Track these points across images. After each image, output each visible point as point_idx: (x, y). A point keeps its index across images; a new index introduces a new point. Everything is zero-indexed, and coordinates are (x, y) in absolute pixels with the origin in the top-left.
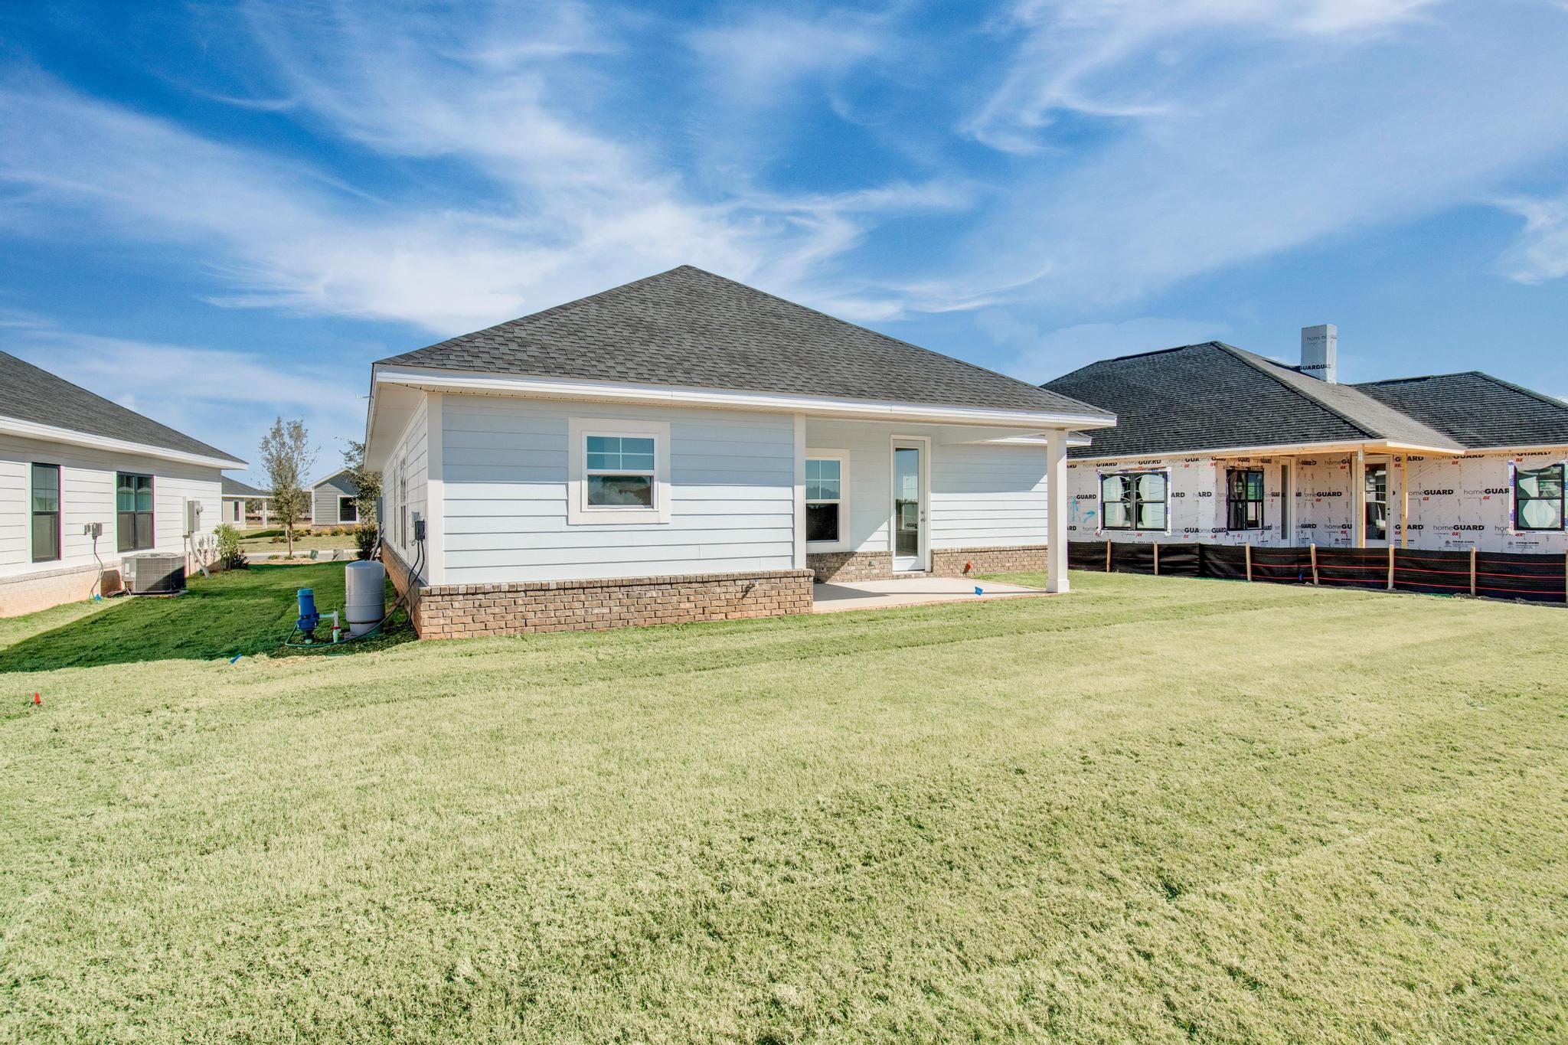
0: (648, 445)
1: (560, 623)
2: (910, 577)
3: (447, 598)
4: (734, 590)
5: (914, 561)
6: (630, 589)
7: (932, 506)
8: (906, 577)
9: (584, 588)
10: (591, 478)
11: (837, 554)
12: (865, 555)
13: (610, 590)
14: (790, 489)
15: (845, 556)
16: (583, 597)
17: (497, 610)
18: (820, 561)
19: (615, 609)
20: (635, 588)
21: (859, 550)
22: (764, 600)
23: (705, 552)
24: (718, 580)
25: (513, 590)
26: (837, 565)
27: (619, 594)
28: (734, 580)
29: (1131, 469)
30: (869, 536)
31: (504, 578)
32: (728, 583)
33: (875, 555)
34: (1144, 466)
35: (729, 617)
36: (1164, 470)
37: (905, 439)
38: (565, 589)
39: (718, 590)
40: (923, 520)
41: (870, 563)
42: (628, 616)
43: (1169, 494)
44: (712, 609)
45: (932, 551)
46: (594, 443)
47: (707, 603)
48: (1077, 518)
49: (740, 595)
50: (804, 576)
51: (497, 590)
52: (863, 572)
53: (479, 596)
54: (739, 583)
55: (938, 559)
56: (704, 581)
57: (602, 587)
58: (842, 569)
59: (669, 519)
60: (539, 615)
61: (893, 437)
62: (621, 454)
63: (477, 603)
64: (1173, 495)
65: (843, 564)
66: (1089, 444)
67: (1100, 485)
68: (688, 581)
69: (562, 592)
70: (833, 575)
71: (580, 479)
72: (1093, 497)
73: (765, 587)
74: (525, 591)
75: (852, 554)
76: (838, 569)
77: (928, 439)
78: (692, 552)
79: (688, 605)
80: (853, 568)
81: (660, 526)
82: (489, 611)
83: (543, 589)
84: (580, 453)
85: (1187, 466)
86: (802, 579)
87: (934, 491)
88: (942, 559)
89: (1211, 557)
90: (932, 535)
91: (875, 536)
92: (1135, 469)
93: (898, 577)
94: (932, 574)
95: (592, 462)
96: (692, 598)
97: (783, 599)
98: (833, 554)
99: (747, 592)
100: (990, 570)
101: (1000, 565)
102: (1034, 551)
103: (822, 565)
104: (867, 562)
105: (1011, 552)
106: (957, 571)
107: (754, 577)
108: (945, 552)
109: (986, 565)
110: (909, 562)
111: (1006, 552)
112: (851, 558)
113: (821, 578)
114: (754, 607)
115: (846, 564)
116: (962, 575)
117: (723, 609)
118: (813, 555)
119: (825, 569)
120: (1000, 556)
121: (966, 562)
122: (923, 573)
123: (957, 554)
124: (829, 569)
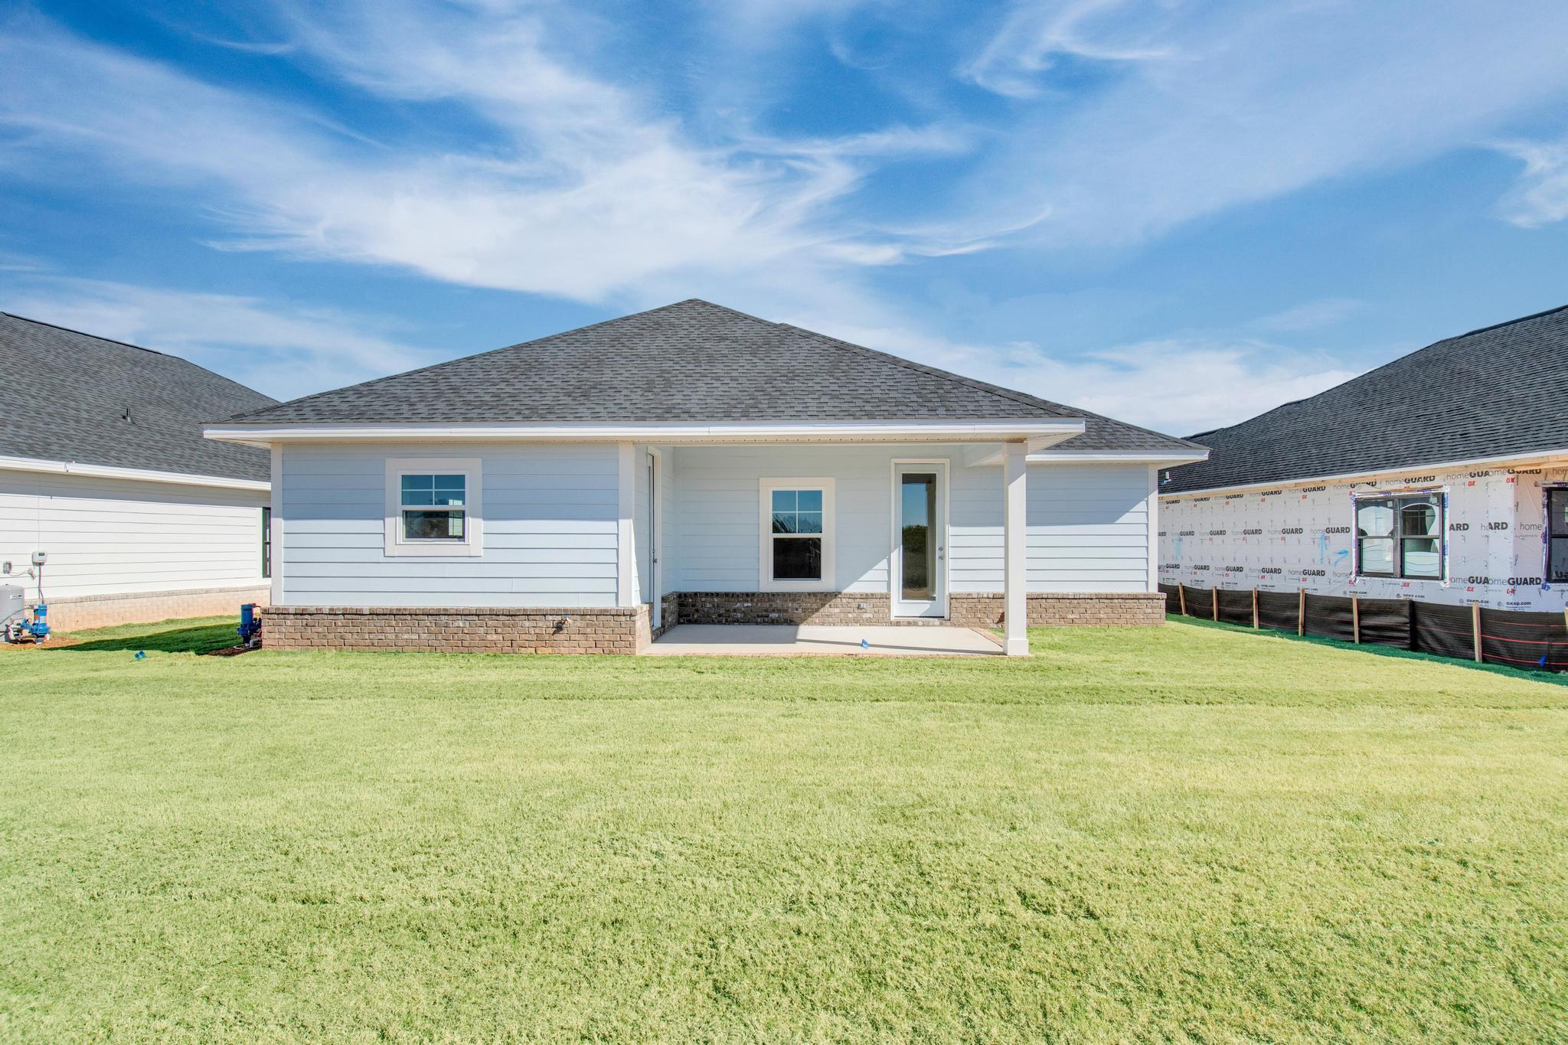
0: (458, 481)
1: (373, 645)
2: (915, 624)
3: (282, 616)
4: (546, 625)
5: (928, 606)
6: (437, 618)
7: (950, 541)
8: (909, 624)
9: (395, 615)
10: (407, 515)
11: (815, 594)
12: (852, 597)
13: (418, 617)
14: (616, 523)
15: (826, 597)
16: (394, 623)
17: (320, 630)
18: (793, 601)
19: (424, 636)
20: (442, 617)
21: (845, 591)
22: (578, 637)
23: (517, 585)
24: (527, 614)
25: (333, 613)
26: (815, 606)
27: (428, 621)
28: (545, 615)
29: (1395, 491)
30: (862, 575)
31: (326, 603)
32: (537, 618)
33: (866, 597)
34: (1412, 485)
35: (538, 652)
36: (1439, 491)
37: (919, 465)
38: (377, 615)
39: (527, 624)
40: (942, 558)
41: (859, 605)
42: (436, 643)
43: (1447, 527)
44: (521, 643)
45: (950, 595)
46: (409, 481)
47: (516, 636)
48: (1326, 560)
49: (552, 631)
50: (624, 615)
51: (319, 612)
52: (850, 615)
53: (306, 617)
54: (550, 618)
55: (957, 605)
56: (512, 615)
57: (411, 615)
58: (821, 610)
59: (482, 553)
60: (355, 636)
61: (894, 461)
62: (434, 490)
63: (305, 622)
64: (1452, 527)
65: (823, 605)
66: (1205, 457)
67: (1354, 514)
68: (494, 614)
69: (375, 617)
70: (809, 616)
71: (395, 516)
72: (1346, 530)
73: (578, 624)
74: (343, 614)
75: (835, 595)
76: (817, 610)
77: (947, 461)
78: (505, 585)
79: (495, 637)
80: (837, 610)
81: (472, 559)
82: (314, 629)
83: (359, 613)
84: (395, 490)
85: (1472, 484)
86: (623, 618)
87: (954, 524)
88: (965, 606)
89: (1428, 621)
90: (951, 575)
91: (869, 575)
92: (1400, 491)
93: (898, 624)
94: (948, 623)
95: (407, 499)
96: (499, 630)
97: (600, 637)
98: (809, 594)
99: (559, 628)
100: (1041, 621)
101: (1057, 616)
102: (1116, 601)
103: (796, 606)
104: (855, 605)
105: (1076, 601)
106: (988, 621)
107: (567, 613)
108: (969, 597)
109: (1035, 615)
110: (920, 607)
111: (1068, 601)
112: (834, 600)
113: (795, 619)
114: (566, 644)
115: (827, 606)
116: (995, 626)
117: (533, 644)
118: (784, 594)
119: (800, 610)
120: (1058, 605)
121: (1001, 611)
122: (937, 621)
123: (987, 600)
124: (804, 610)
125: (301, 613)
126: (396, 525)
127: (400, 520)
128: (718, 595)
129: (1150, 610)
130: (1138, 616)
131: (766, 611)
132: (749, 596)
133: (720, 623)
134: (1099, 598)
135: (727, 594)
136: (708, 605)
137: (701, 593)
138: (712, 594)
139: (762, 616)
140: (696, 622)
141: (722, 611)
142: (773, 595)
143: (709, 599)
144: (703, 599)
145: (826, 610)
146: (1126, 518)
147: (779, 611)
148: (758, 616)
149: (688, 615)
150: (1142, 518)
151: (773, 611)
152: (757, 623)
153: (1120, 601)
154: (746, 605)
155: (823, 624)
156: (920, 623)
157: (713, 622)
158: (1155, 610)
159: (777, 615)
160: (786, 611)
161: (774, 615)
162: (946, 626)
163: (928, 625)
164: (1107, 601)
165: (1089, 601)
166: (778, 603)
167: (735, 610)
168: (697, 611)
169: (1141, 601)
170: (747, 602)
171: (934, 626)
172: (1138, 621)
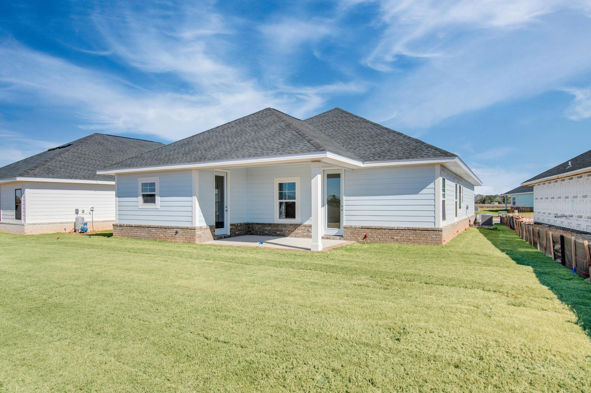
1: (135, 236)
4: (173, 232)
5: (337, 231)
6: (149, 228)
8: (327, 238)
9: (140, 227)
11: (292, 225)
12: (305, 226)
13: (145, 228)
15: (296, 226)
16: (139, 230)
17: (124, 231)
18: (285, 227)
19: (146, 234)
22: (181, 236)
23: (168, 218)
26: (292, 229)
33: (311, 226)
35: (172, 241)
37: (333, 170)
39: (169, 231)
42: (149, 236)
44: (168, 237)
45: (345, 226)
46: (144, 185)
47: (166, 235)
52: (305, 234)
54: (174, 229)
55: (347, 231)
58: (295, 231)
59: (159, 207)
62: (148, 187)
65: (295, 229)
68: (161, 228)
69: (136, 228)
73: (181, 232)
75: (300, 225)
76: (293, 231)
79: (162, 235)
80: (300, 231)
81: (157, 210)
83: (132, 226)
84: (140, 188)
87: (346, 195)
88: (350, 231)
90: (345, 218)
94: (343, 238)
95: (143, 190)
96: (163, 233)
97: (187, 236)
98: (290, 224)
99: (177, 233)
100: (382, 239)
101: (390, 237)
102: (418, 231)
103: (286, 229)
104: (307, 230)
105: (398, 231)
106: (359, 238)
107: (178, 228)
108: (351, 227)
109: (379, 237)
110: (334, 231)
111: (395, 230)
112: (299, 227)
113: (285, 235)
114: (178, 238)
115: (297, 229)
116: (362, 241)
117: (170, 238)
118: (281, 224)
119: (287, 231)
120: (390, 232)
121: (365, 234)
122: (338, 237)
123: (359, 229)
124: (289, 231)
125: (120, 226)
126: (141, 199)
127: (141, 197)
128: (260, 224)
129: (435, 236)
130: (429, 239)
131: (276, 231)
132: (270, 225)
133: (260, 235)
134: (409, 229)
135: (263, 224)
136: (257, 228)
137: (254, 223)
138: (258, 224)
139: (274, 233)
140: (253, 234)
141: (261, 230)
142: (278, 224)
143: (257, 226)
144: (255, 226)
145: (296, 231)
146: (424, 191)
147: (280, 231)
148: (273, 233)
149: (250, 232)
150: (432, 191)
151: (278, 231)
152: (273, 236)
153: (420, 231)
154: (269, 228)
155: (295, 237)
156: (331, 238)
157: (258, 235)
158: (437, 236)
159: (279, 233)
160: (282, 231)
161: (278, 233)
162: (342, 240)
163: (335, 239)
164: (413, 231)
165: (405, 231)
166: (280, 228)
167: (265, 230)
168: (253, 230)
169: (430, 232)
170: (269, 227)
171: (337, 239)
172: (429, 241)
